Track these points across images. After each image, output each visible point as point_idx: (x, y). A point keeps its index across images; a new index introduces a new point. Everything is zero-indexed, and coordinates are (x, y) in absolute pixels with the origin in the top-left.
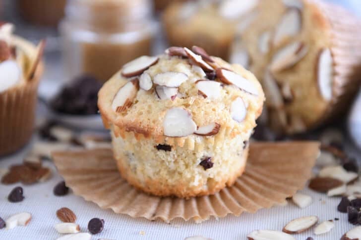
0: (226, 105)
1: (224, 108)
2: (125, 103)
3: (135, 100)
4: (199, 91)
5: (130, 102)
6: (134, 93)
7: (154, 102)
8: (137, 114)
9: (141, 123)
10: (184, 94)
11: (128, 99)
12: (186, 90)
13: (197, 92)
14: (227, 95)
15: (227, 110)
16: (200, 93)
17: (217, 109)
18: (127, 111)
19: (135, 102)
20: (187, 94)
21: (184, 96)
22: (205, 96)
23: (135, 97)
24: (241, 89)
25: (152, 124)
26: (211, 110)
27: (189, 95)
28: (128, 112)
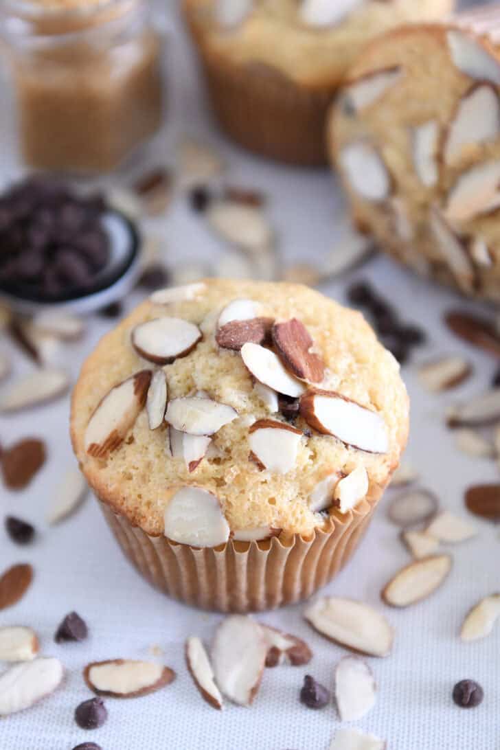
0: (301, 488)
1: (295, 495)
2: (108, 441)
3: (129, 434)
4: (252, 453)
5: (117, 437)
6: (132, 415)
7: (159, 456)
8: (121, 475)
9: (124, 498)
10: (222, 450)
11: (116, 431)
12: (228, 444)
13: (249, 454)
14: (311, 462)
15: (303, 498)
16: (253, 458)
17: (278, 500)
18: (107, 459)
19: (127, 440)
20: (228, 451)
21: (221, 455)
22: (261, 467)
23: (132, 424)
24: (346, 445)
25: (143, 509)
26: (267, 501)
27: (232, 455)
28: (109, 462)
